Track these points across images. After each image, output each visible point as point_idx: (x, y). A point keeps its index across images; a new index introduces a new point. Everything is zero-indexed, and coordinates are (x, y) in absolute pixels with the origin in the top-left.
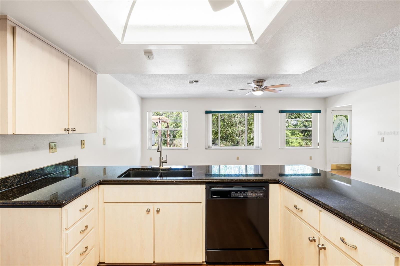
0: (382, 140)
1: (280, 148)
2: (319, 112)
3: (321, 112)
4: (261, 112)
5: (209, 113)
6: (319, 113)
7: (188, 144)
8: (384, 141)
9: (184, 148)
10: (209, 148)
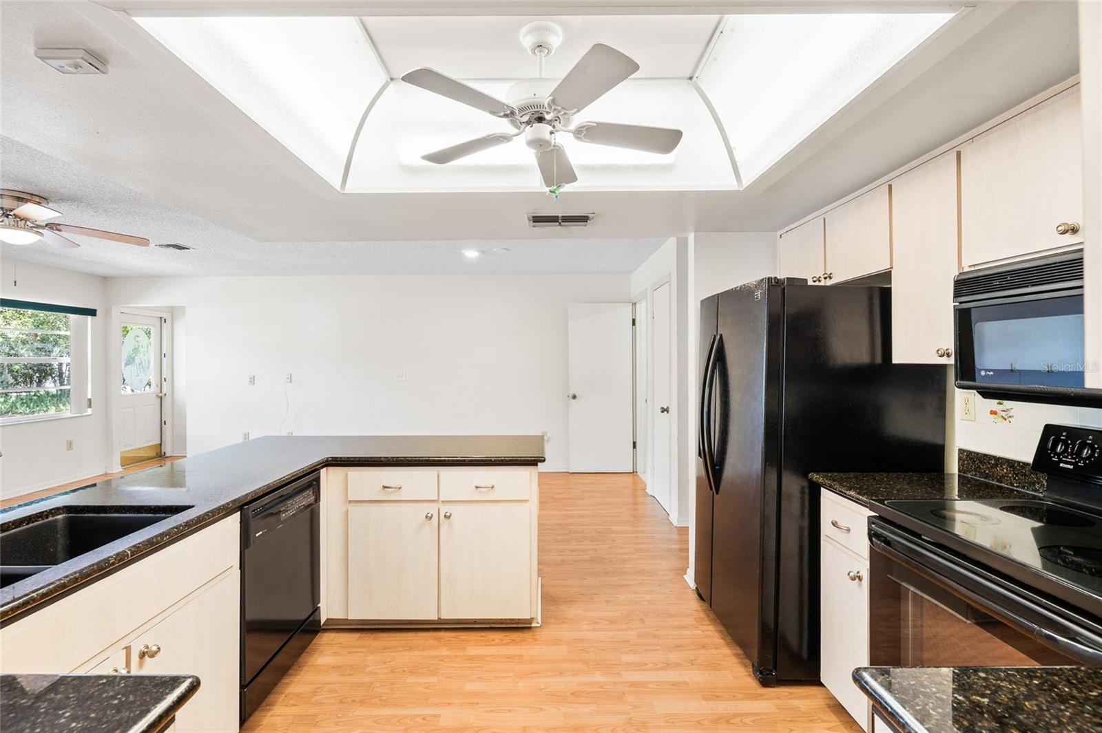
0: (251, 382)
2: (92, 312)
3: (98, 313)
6: (89, 317)
8: (254, 384)
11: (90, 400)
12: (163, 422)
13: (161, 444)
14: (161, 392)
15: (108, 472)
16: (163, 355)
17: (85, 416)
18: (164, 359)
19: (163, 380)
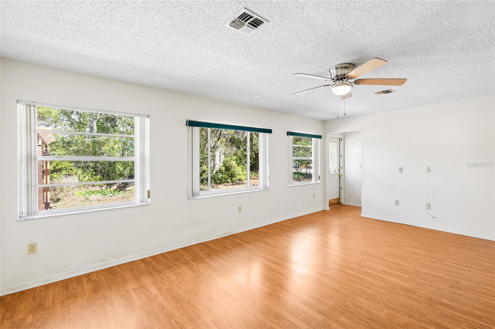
0: (400, 171)
1: (288, 186)
2: (320, 137)
3: (322, 137)
4: (269, 131)
5: (194, 126)
6: (319, 139)
7: (149, 192)
8: (402, 172)
9: (141, 202)
10: (195, 196)
11: (319, 176)
12: (341, 188)
13: (339, 198)
14: (340, 174)
15: (325, 210)
16: (341, 156)
17: (317, 183)
18: (341, 158)
19: (341, 168)
